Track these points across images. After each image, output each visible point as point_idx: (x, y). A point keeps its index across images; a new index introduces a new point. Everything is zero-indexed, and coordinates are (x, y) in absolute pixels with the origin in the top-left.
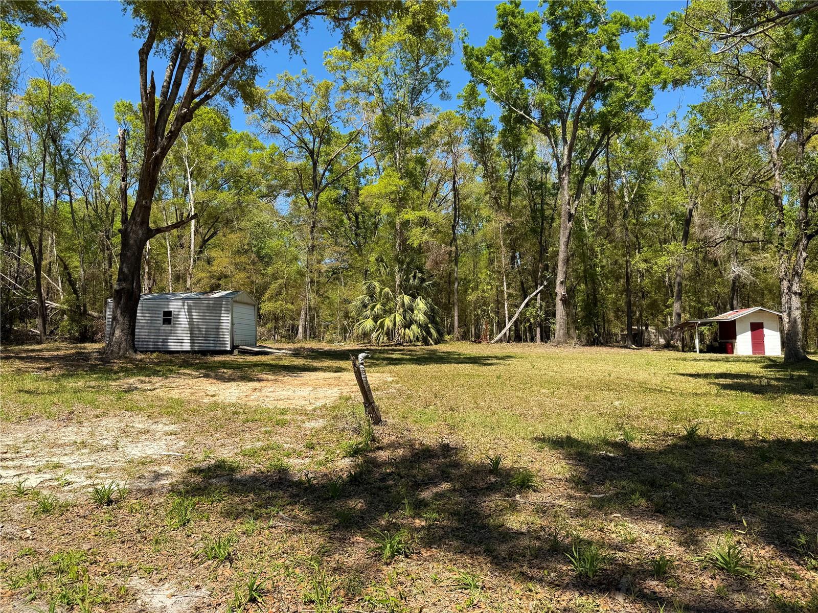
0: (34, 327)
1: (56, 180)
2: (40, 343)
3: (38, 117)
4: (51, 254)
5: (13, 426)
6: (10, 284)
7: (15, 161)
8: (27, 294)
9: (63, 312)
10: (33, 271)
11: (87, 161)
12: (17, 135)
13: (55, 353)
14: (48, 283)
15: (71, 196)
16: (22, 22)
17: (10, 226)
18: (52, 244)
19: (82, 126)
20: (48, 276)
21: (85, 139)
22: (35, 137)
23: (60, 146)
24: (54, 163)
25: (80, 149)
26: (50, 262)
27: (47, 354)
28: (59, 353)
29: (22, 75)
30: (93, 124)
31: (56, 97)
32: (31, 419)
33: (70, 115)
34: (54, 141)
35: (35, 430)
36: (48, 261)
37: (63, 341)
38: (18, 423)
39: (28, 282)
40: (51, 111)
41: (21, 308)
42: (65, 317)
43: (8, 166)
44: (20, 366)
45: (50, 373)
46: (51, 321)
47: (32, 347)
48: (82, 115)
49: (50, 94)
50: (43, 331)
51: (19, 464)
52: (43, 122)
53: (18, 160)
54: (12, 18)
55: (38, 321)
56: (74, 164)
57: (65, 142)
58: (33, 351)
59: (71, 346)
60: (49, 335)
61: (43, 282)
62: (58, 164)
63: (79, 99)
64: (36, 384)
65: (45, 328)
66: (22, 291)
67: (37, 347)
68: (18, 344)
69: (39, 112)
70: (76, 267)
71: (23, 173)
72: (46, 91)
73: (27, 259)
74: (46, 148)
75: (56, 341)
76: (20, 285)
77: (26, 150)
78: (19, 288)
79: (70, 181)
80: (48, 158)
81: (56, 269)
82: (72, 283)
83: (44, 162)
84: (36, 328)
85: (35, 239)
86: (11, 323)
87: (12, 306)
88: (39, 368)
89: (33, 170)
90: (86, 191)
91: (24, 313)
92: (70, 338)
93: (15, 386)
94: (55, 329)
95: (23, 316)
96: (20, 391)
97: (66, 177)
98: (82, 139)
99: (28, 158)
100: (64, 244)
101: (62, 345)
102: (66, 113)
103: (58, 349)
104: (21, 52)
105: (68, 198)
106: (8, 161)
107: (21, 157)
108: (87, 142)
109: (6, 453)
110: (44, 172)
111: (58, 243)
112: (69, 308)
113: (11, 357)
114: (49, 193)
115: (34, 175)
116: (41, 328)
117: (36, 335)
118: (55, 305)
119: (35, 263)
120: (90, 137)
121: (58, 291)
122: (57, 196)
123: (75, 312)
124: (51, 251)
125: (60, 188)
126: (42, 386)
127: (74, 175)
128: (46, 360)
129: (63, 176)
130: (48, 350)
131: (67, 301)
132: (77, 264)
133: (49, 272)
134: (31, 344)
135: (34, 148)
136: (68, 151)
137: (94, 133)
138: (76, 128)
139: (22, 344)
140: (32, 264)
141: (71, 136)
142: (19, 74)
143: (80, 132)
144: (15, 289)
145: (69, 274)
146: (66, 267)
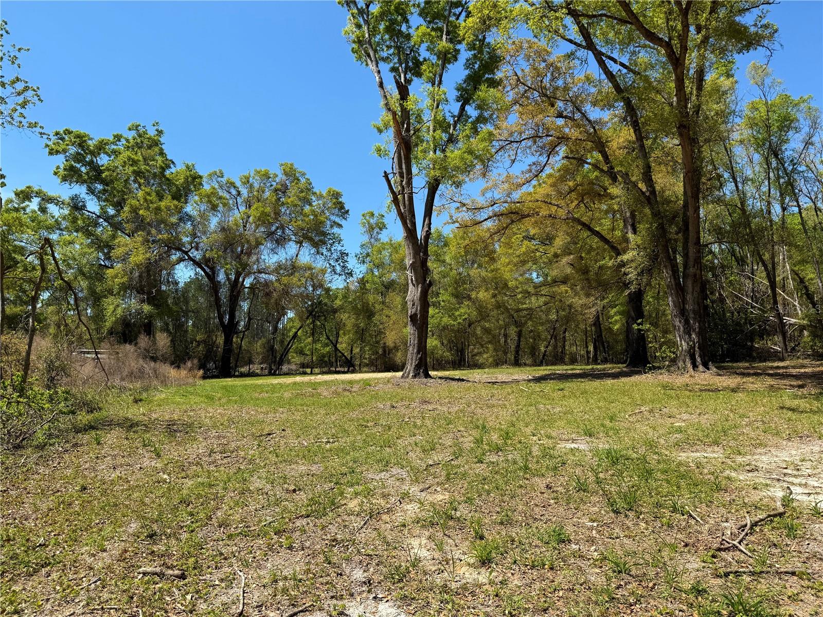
0: (775, 344)
1: (781, 195)
2: (782, 360)
3: (759, 138)
4: (784, 271)
5: (785, 443)
6: (747, 303)
7: (740, 185)
8: (765, 312)
9: (802, 328)
10: (767, 289)
11: (812, 166)
12: (739, 161)
13: (803, 370)
14: (784, 298)
15: (799, 206)
16: (739, 53)
17: (742, 248)
18: (784, 259)
19: (803, 131)
20: (783, 292)
21: (808, 143)
22: (757, 157)
23: (783, 159)
24: (779, 177)
25: (803, 156)
26: (784, 278)
27: (794, 371)
28: (806, 370)
29: (739, 104)
30: (814, 125)
31: (774, 111)
32: (802, 437)
33: (790, 124)
34: (776, 156)
35: (808, 449)
36: (781, 277)
37: (806, 358)
38: (789, 439)
39: (763, 299)
40: (770, 127)
41: (760, 326)
42: (806, 333)
43: (735, 193)
44: (772, 383)
45: (805, 391)
46: (790, 338)
47: (776, 364)
48: (802, 120)
49: (768, 111)
50: (784, 348)
51: (804, 482)
52: (764, 140)
53: (743, 184)
54: (729, 54)
55: (778, 338)
56: (799, 172)
57: (787, 153)
58: (778, 368)
59: (818, 363)
60: (791, 352)
61: (779, 299)
62: (783, 178)
63: (796, 105)
64: (796, 402)
65: (786, 345)
66: (759, 309)
67: (781, 364)
68: (761, 361)
69: (758, 132)
70: (812, 279)
71: (749, 195)
72: (763, 109)
73: (761, 278)
74: (768, 164)
75: (798, 358)
76: (757, 303)
77: (749, 173)
78: (755, 307)
79: (797, 191)
80: (771, 175)
81: (791, 284)
82: (810, 297)
83: (769, 179)
84: (776, 345)
85: (767, 257)
86: (752, 341)
87: (752, 325)
88: (791, 385)
89: (758, 189)
90: (813, 198)
91: (763, 330)
92: (813, 355)
93: (775, 402)
94: (796, 346)
95: (763, 333)
96: (782, 408)
97: (792, 188)
98: (804, 145)
99: (752, 180)
100: (797, 257)
101: (806, 362)
102: (787, 124)
103: (803, 366)
104: (736, 82)
105: (796, 209)
106: (735, 188)
107: (745, 180)
108: (810, 146)
109: (786, 468)
110: (770, 189)
111: (790, 257)
112: (809, 323)
113: (761, 374)
114: (777, 208)
115: (759, 195)
116: (782, 345)
117: (777, 352)
118: (793, 321)
119: (770, 281)
120: (813, 139)
121: (794, 306)
122: (784, 209)
123: (816, 327)
124: (784, 267)
125: (787, 201)
126: (802, 404)
127: (801, 184)
128: (797, 377)
129: (789, 189)
130: (794, 367)
131: (806, 316)
132: (812, 276)
133: (784, 288)
134: (774, 361)
135: (757, 168)
136: (792, 161)
137: (817, 134)
138: (797, 135)
139: (765, 361)
140: (766, 282)
141: (793, 145)
142: (737, 104)
143: (801, 138)
144: (752, 308)
145: (806, 287)
146: (802, 281)
